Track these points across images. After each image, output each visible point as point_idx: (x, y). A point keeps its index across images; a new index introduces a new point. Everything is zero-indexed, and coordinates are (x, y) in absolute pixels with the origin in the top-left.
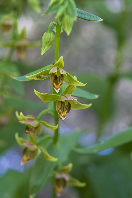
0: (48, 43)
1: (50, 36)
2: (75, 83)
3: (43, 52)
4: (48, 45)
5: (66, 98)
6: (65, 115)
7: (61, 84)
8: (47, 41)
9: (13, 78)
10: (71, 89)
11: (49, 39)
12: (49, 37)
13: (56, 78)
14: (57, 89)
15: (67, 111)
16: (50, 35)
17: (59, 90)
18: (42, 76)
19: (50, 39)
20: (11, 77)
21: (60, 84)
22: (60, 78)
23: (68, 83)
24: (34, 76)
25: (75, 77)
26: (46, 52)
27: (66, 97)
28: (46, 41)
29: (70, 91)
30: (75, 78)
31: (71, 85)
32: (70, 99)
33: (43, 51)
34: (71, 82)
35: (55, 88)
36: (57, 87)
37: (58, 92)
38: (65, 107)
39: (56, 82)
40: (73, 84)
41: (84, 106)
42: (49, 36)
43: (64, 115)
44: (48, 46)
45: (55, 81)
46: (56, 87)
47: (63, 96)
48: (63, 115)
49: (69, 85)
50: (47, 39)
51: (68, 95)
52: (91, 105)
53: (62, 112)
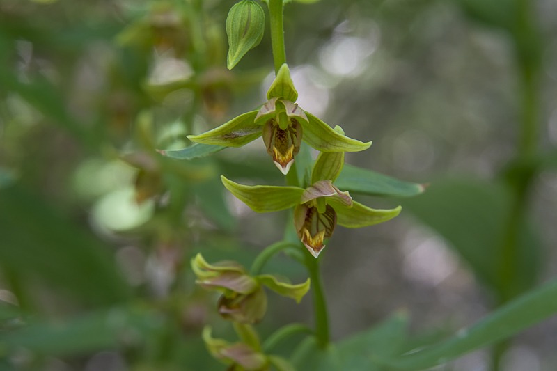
0: (246, 32)
1: (249, 12)
2: (338, 144)
3: (233, 60)
4: (244, 39)
5: (318, 192)
6: (321, 242)
7: (296, 150)
8: (241, 26)
9: (163, 154)
10: (333, 165)
11: (245, 22)
12: (246, 16)
13: (281, 136)
14: (284, 165)
15: (326, 231)
16: (249, 10)
17: (289, 166)
18: (237, 133)
19: (248, 21)
20: (157, 150)
21: (291, 151)
22: (294, 135)
23: (320, 146)
24: (215, 136)
25: (338, 127)
26: (242, 59)
27: (318, 189)
28: (238, 27)
29: (330, 172)
30: (338, 130)
31: (327, 151)
32: (330, 191)
33: (232, 58)
34: (327, 142)
35: (278, 161)
36: (284, 158)
37: (285, 171)
38: (320, 224)
39: (283, 147)
40: (333, 149)
41: (380, 215)
42: (247, 11)
43: (317, 245)
44: (246, 41)
45: (280, 143)
46: (280, 158)
47: (308, 189)
48: (313, 244)
49: (322, 153)
50: (241, 21)
51: (323, 183)
52: (399, 208)
53: (313, 236)
